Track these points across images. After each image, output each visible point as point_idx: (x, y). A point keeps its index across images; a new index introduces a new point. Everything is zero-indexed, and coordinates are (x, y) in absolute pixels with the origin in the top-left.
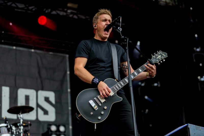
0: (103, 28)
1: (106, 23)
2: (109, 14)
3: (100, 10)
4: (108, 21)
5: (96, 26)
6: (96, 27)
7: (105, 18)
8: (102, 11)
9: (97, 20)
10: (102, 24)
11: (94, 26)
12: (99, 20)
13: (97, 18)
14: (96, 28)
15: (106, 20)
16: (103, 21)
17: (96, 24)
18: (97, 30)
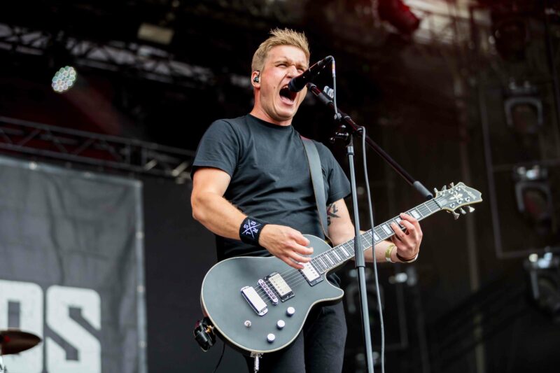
0: (276, 87)
1: (288, 72)
4: (294, 67)
5: (260, 79)
6: (258, 82)
7: (285, 57)
8: (281, 35)
9: (262, 61)
10: (276, 74)
11: (253, 78)
12: (268, 63)
13: (264, 56)
14: (258, 85)
15: (286, 64)
16: (277, 66)
17: (258, 73)
18: (259, 92)
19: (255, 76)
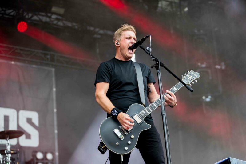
0: (127, 46)
1: (131, 41)
2: (133, 31)
3: (123, 26)
4: (133, 39)
7: (130, 35)
8: (126, 26)
9: (120, 36)
10: (127, 42)
11: (116, 43)
13: (120, 35)
14: (118, 46)
15: (130, 38)
16: (126, 39)
18: (119, 48)
19: (117, 42)
